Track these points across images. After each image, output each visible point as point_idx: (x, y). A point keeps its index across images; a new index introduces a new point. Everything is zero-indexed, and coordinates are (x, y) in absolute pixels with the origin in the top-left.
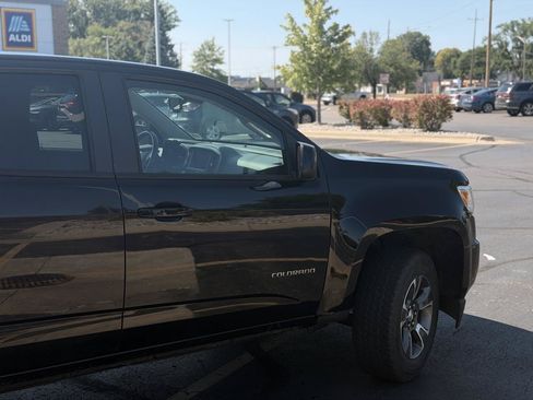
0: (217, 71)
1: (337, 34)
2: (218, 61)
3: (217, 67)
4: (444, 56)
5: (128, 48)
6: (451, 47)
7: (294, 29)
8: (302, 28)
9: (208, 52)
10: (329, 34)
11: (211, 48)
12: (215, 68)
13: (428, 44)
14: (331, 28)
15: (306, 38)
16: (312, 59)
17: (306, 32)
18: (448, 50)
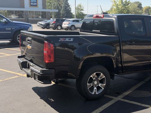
0: (82, 13)
1: (126, 3)
2: (82, 10)
3: (82, 11)
4: (146, 8)
5: (57, 6)
6: (148, 6)
7: (115, 2)
8: (117, 2)
9: (79, 7)
10: (124, 3)
11: (80, 6)
12: (81, 12)
13: (141, 5)
14: (125, 2)
15: (118, 5)
16: (119, 10)
17: (118, 3)
18: (147, 7)
